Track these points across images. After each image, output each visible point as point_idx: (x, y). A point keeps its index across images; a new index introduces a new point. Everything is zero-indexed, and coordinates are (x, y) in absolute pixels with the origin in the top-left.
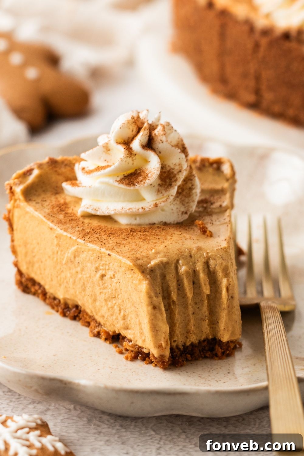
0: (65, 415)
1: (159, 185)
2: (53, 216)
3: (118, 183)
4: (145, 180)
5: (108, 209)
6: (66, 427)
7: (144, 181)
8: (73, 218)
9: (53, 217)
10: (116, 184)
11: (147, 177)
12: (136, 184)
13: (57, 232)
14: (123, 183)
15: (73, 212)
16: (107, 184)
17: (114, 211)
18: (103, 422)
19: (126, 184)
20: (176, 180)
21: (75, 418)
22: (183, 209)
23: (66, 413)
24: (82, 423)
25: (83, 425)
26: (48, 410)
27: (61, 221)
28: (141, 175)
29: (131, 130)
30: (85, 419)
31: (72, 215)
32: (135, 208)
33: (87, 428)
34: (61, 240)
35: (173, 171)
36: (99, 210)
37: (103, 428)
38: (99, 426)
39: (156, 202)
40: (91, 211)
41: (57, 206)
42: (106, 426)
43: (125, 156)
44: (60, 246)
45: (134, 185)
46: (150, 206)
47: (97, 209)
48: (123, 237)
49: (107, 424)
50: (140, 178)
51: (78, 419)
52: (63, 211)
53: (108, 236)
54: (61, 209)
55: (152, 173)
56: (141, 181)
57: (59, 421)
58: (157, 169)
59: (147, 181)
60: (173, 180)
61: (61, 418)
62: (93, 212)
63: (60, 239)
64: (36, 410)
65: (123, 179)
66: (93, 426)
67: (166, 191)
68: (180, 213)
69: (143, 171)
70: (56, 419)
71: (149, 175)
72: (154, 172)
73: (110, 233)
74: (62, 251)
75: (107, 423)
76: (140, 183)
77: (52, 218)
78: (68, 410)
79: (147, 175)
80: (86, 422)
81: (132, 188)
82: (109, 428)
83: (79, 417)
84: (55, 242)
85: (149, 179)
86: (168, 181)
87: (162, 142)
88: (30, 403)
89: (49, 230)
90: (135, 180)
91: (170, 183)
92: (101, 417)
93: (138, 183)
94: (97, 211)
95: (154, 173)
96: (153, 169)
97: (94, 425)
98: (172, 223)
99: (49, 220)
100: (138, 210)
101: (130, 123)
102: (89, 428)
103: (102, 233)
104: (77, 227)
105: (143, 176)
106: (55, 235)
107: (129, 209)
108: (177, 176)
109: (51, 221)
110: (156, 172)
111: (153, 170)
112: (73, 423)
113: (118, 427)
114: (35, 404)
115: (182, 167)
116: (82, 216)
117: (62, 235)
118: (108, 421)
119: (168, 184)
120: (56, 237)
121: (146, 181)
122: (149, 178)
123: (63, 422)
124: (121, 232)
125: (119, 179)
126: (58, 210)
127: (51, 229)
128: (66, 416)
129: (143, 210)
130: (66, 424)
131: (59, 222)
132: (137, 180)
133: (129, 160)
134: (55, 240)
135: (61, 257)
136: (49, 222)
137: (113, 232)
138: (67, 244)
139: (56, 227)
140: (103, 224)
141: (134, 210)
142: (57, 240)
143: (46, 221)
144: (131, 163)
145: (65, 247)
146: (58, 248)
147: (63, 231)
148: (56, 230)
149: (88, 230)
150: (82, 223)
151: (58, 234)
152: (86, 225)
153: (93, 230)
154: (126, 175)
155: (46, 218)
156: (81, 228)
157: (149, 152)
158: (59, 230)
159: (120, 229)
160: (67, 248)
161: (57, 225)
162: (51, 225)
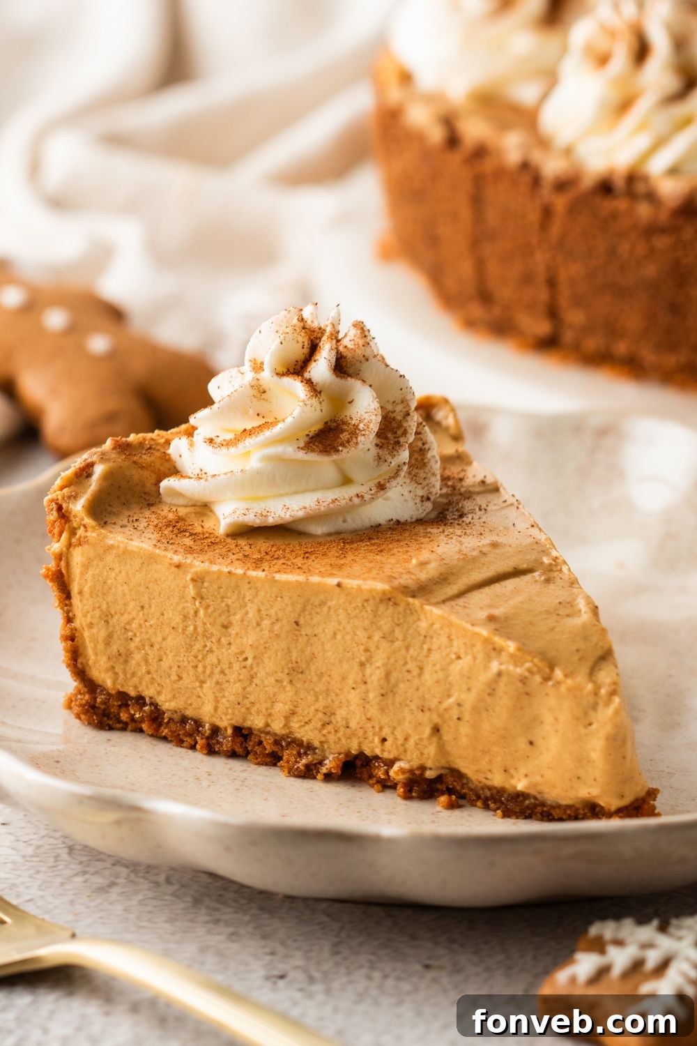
0: (148, 892)
1: (377, 445)
2: (171, 542)
3: (305, 451)
4: (357, 438)
5: (288, 508)
7: (354, 440)
8: (212, 540)
9: (172, 544)
10: (301, 455)
11: (357, 431)
12: (340, 448)
13: (193, 570)
14: (313, 451)
15: (205, 529)
16: (279, 460)
17: (304, 510)
18: (224, 903)
19: (321, 451)
20: (405, 433)
21: (167, 897)
22: (421, 492)
23: (149, 890)
24: (182, 906)
25: (184, 909)
26: (113, 884)
27: (191, 548)
28: (342, 431)
29: (301, 345)
30: (189, 899)
31: (208, 535)
32: (344, 499)
33: (192, 913)
34: (206, 584)
35: (394, 415)
36: (268, 514)
37: (225, 913)
38: (216, 910)
39: (377, 481)
40: (251, 519)
42: (232, 910)
43: (308, 398)
44: (202, 598)
45: (338, 451)
46: (371, 490)
47: (265, 514)
49: (233, 907)
50: (345, 436)
51: (173, 899)
53: (304, 558)
55: (366, 421)
56: (348, 442)
57: (134, 902)
58: (375, 412)
59: (361, 438)
60: (400, 433)
61: (140, 897)
62: (258, 522)
63: (203, 583)
64: (89, 885)
65: (310, 443)
66: (203, 911)
68: (418, 500)
69: (344, 423)
70: (131, 900)
71: (361, 426)
72: (371, 418)
73: (306, 553)
74: (208, 607)
75: (234, 904)
76: (347, 444)
77: (171, 547)
78: (153, 885)
79: (356, 427)
80: (190, 904)
81: (335, 457)
82: (236, 912)
83: (176, 896)
84: (191, 591)
85: (364, 435)
86: (390, 436)
87: (367, 360)
88: (77, 875)
89: (173, 569)
90: (335, 440)
92: (220, 895)
93: (342, 445)
94: (266, 516)
95: (370, 422)
96: (366, 413)
97: (207, 908)
98: (409, 520)
99: (166, 550)
100: (351, 500)
101: (298, 331)
102: (196, 913)
103: (287, 555)
104: (230, 554)
105: (349, 432)
106: (189, 577)
107: (333, 501)
109: (172, 551)
110: (374, 417)
111: (366, 416)
112: (166, 905)
113: (254, 911)
114: (87, 876)
117: (208, 573)
118: (235, 901)
119: (392, 442)
120: (193, 580)
121: (359, 439)
122: (363, 432)
123: (145, 905)
124: (326, 547)
125: (302, 444)
126: (173, 531)
127: (178, 566)
128: (150, 894)
129: (359, 499)
130: (150, 908)
131: (190, 550)
132: (339, 440)
133: (315, 402)
134: (191, 587)
135: (205, 620)
136: (169, 555)
137: (309, 551)
138: (221, 588)
139: (189, 561)
140: (279, 542)
141: (343, 502)
142: (194, 586)
143: (163, 553)
144: (318, 410)
145: (216, 597)
146: (197, 603)
147: (207, 564)
148: (191, 565)
149: (257, 556)
150: (236, 546)
151: (196, 573)
152: (247, 548)
153: (266, 553)
154: (311, 434)
155: (159, 548)
156: (241, 555)
157: (350, 381)
158: (198, 565)
159: (320, 544)
160: (223, 598)
161: (188, 556)
162: (177, 559)
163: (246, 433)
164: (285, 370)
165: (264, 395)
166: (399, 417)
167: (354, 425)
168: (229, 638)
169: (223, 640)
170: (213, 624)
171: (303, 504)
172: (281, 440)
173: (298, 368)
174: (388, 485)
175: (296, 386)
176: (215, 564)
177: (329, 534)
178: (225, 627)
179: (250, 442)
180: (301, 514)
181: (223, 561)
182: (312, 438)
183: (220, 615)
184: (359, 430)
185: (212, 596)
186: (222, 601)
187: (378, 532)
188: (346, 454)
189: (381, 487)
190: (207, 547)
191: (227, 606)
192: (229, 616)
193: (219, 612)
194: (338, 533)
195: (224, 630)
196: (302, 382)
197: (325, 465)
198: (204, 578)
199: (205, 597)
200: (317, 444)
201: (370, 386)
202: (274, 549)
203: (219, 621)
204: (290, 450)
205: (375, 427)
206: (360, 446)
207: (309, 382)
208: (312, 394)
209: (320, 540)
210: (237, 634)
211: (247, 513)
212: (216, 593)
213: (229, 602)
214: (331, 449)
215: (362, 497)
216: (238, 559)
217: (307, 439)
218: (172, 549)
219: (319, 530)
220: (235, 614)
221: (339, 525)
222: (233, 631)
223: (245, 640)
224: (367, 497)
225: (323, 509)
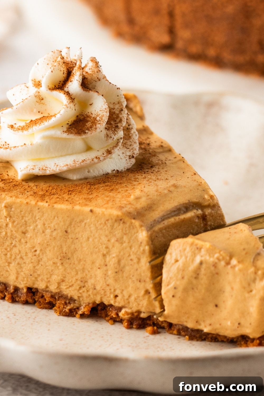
1: (106, 128)
3: (67, 133)
4: (96, 125)
5: (57, 166)
7: (94, 127)
8: (15, 183)
10: (65, 135)
11: (96, 121)
12: (87, 131)
13: (5, 201)
14: (72, 133)
15: (10, 177)
16: (52, 138)
17: (66, 166)
19: (76, 133)
20: (121, 121)
22: (129, 153)
27: (3, 188)
28: (87, 121)
29: (62, 72)
31: (11, 180)
32: (89, 159)
34: (13, 209)
35: (114, 110)
36: (47, 168)
39: (106, 149)
40: (37, 171)
43: (69, 102)
44: (10, 217)
45: (85, 133)
46: (103, 154)
47: (44, 168)
50: (89, 124)
53: (68, 194)
55: (100, 116)
56: (91, 127)
58: (106, 111)
60: (118, 121)
62: (41, 173)
63: (11, 208)
65: (69, 128)
67: (115, 134)
68: (128, 158)
69: (88, 116)
71: (98, 118)
72: (103, 114)
74: (14, 222)
76: (90, 129)
79: (95, 119)
81: (84, 136)
84: (4, 213)
85: (100, 124)
86: (113, 123)
87: (99, 80)
90: (83, 126)
91: (116, 125)
93: (88, 129)
94: (45, 170)
95: (103, 116)
98: (123, 170)
100: (93, 160)
103: (59, 192)
104: (26, 192)
105: (91, 122)
106: (3, 205)
107: (83, 161)
108: (121, 116)
110: (105, 113)
111: (100, 112)
115: (122, 105)
117: (14, 203)
119: (114, 126)
120: (5, 207)
121: (97, 126)
122: (99, 122)
124: (80, 188)
125: (65, 129)
131: (3, 190)
132: (86, 126)
133: (72, 105)
134: (4, 211)
135: (12, 229)
137: (71, 190)
138: (22, 211)
139: (3, 196)
140: (53, 184)
141: (89, 161)
142: (6, 210)
144: (74, 109)
145: (19, 217)
146: (8, 220)
147: (13, 198)
148: (4, 199)
149: (41, 193)
150: (29, 187)
151: (7, 203)
152: (34, 188)
153: (46, 191)
154: (70, 123)
156: (32, 192)
157: (91, 93)
158: (8, 198)
159: (76, 185)
160: (23, 217)
161: (2, 193)
163: (33, 123)
164: (53, 86)
165: (42, 101)
166: (117, 112)
168: (26, 239)
169: (22, 240)
170: (17, 231)
171: (66, 163)
172: (53, 127)
173: (61, 86)
174: (112, 151)
175: (60, 95)
176: (18, 198)
177: (81, 179)
178: (24, 233)
179: (35, 128)
180: (65, 169)
181: (23, 196)
182: (70, 125)
183: (21, 227)
185: (16, 216)
186: (22, 219)
187: (108, 178)
188: (90, 135)
189: (109, 152)
190: (12, 188)
191: (25, 221)
192: (26, 227)
193: (21, 224)
194: (86, 179)
195: (23, 235)
196: (64, 94)
197: (78, 140)
198: (12, 205)
199: (12, 216)
200: (73, 129)
201: (102, 95)
202: (51, 188)
203: (20, 230)
204: (58, 133)
205: (106, 119)
206: (98, 130)
207: (68, 93)
209: (76, 183)
210: (31, 237)
211: (35, 168)
212: (19, 214)
213: (27, 219)
214: (81, 132)
215: (99, 158)
216: (31, 195)
217: (67, 126)
219: (74, 177)
220: (30, 226)
221: (86, 174)
222: (28, 235)
223: (35, 240)
224: (102, 158)
225: (77, 165)
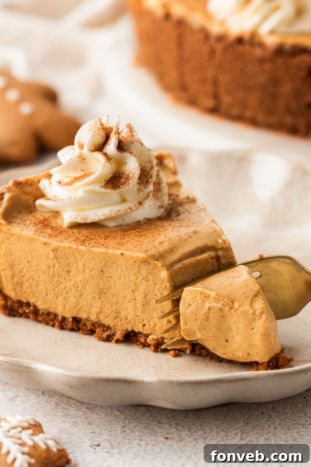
1: (138, 183)
3: (104, 188)
4: (128, 181)
5: (97, 215)
6: (35, 411)
7: (127, 182)
8: (61, 230)
9: (42, 232)
10: (103, 190)
11: (129, 178)
12: (121, 186)
13: (52, 246)
14: (108, 188)
15: (58, 225)
16: (92, 192)
17: (104, 216)
18: (70, 405)
19: (112, 188)
20: (151, 177)
21: (43, 403)
22: (159, 204)
23: (34, 399)
24: (50, 407)
25: (51, 409)
27: (51, 235)
28: (122, 178)
29: (101, 137)
30: (53, 403)
31: (58, 228)
32: (123, 210)
33: (55, 411)
34: (58, 252)
35: (146, 168)
36: (88, 218)
37: (71, 411)
38: (66, 409)
39: (138, 200)
40: (79, 220)
41: (40, 223)
42: (73, 409)
43: (106, 162)
44: (57, 258)
45: (119, 188)
46: (135, 205)
47: (86, 217)
48: (120, 237)
49: (74, 407)
50: (123, 180)
52: (48, 226)
53: (105, 239)
54: (45, 225)
55: (133, 173)
56: (125, 183)
58: (137, 169)
59: (130, 181)
60: (149, 177)
62: (83, 221)
63: (57, 251)
65: (106, 184)
66: (60, 410)
67: (146, 188)
68: (158, 208)
69: (122, 174)
70: (26, 404)
71: (131, 175)
72: (135, 171)
73: (106, 237)
74: (59, 263)
75: (74, 406)
76: (124, 184)
77: (42, 234)
78: (36, 396)
79: (128, 176)
80: (54, 406)
81: (118, 190)
82: (76, 410)
83: (47, 402)
84: (52, 255)
85: (132, 180)
86: (144, 178)
87: (133, 143)
89: (43, 245)
90: (118, 182)
91: (147, 180)
92: (68, 401)
93: (122, 184)
94: (86, 219)
95: (135, 173)
96: (133, 169)
97: (62, 408)
98: (154, 218)
99: (39, 236)
100: (126, 210)
101: (100, 130)
102: (57, 411)
103: (97, 238)
104: (70, 237)
105: (125, 178)
106: (50, 249)
107: (118, 211)
108: (151, 173)
109: (42, 236)
110: (136, 171)
113: (84, 410)
115: (152, 163)
116: (68, 227)
117: (59, 247)
118: (75, 404)
119: (145, 181)
120: (52, 250)
122: (132, 178)
123: (32, 407)
124: (115, 233)
125: (103, 185)
126: (42, 226)
127: (45, 244)
128: (35, 401)
129: (130, 210)
130: (35, 409)
131: (51, 236)
132: (120, 182)
133: (109, 164)
134: (52, 253)
135: (58, 269)
136: (41, 238)
137: (107, 235)
138: (66, 254)
139: (50, 241)
140: (93, 231)
141: (123, 212)
142: (53, 253)
143: (38, 237)
144: (110, 168)
145: (64, 259)
146: (55, 261)
147: (59, 243)
148: (51, 244)
149: (82, 238)
150: (73, 233)
151: (54, 247)
152: (77, 234)
153: (87, 237)
154: (107, 179)
155: (36, 235)
156: (75, 237)
157: (125, 154)
158: (55, 243)
159: (112, 232)
160: (67, 259)
161: (50, 239)
162: (44, 240)
163: (77, 179)
164: (94, 149)
165: (84, 161)
166: (148, 169)
167: (127, 175)
168: (70, 277)
169: (67, 278)
170: (62, 271)
171: (103, 213)
172: (93, 183)
173: (100, 148)
174: (143, 202)
175: (99, 156)
176: (63, 243)
177: (116, 227)
178: (68, 272)
179: (78, 184)
180: (103, 218)
181: (67, 241)
182: (107, 181)
183: (65, 267)
184: (129, 177)
185: (61, 257)
186: (66, 260)
187: (139, 225)
188: (123, 189)
189: (140, 203)
190: (58, 234)
191: (69, 262)
192: (70, 267)
193: (65, 265)
194: (121, 226)
195: (67, 273)
196: (102, 155)
197: (114, 194)
198: (57, 249)
199: (58, 258)
200: (110, 184)
201: (135, 156)
202: (90, 234)
203: (65, 269)
204: (97, 188)
205: (137, 176)
206: (130, 185)
207: (106, 155)
208: (107, 161)
209: (112, 230)
210: (74, 275)
211: (77, 217)
212: (63, 256)
213: (70, 260)
214: (117, 187)
215: (132, 209)
216: (74, 240)
217: (105, 182)
218: (42, 235)
219: (111, 224)
220: (73, 266)
221: (121, 222)
222: (72, 274)
223: (77, 278)
224: (134, 209)
225: (113, 215)
